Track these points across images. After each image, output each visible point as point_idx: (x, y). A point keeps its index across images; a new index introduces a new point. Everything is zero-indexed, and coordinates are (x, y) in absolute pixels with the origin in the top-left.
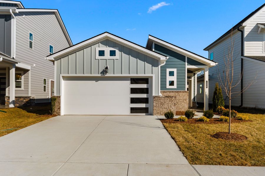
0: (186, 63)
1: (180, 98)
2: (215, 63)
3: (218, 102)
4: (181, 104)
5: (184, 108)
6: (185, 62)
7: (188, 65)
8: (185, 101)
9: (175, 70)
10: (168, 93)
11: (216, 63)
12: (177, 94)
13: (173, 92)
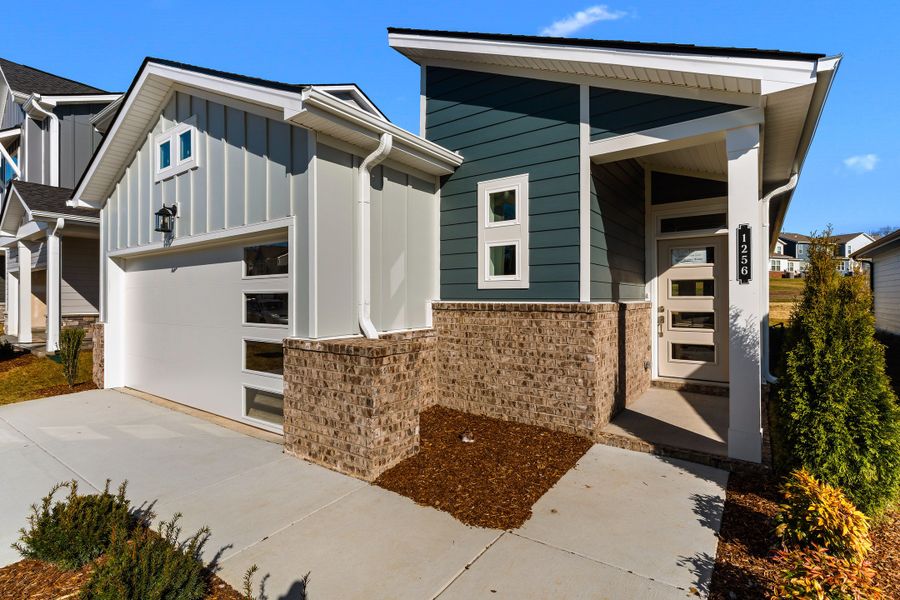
0: (585, 129)
1: (541, 349)
2: (809, 65)
3: (811, 416)
4: (552, 385)
5: (566, 409)
6: (577, 122)
7: (594, 137)
8: (572, 369)
9: (519, 185)
10: (483, 317)
11: (814, 58)
12: (525, 323)
13: (503, 309)
